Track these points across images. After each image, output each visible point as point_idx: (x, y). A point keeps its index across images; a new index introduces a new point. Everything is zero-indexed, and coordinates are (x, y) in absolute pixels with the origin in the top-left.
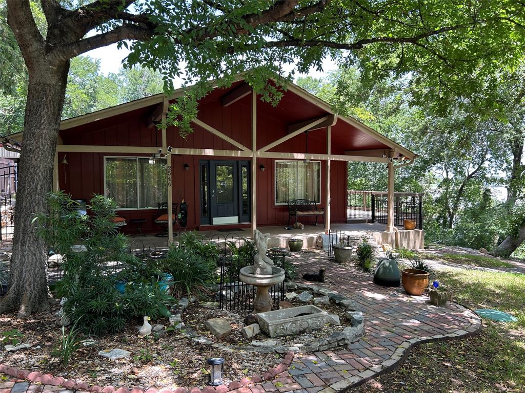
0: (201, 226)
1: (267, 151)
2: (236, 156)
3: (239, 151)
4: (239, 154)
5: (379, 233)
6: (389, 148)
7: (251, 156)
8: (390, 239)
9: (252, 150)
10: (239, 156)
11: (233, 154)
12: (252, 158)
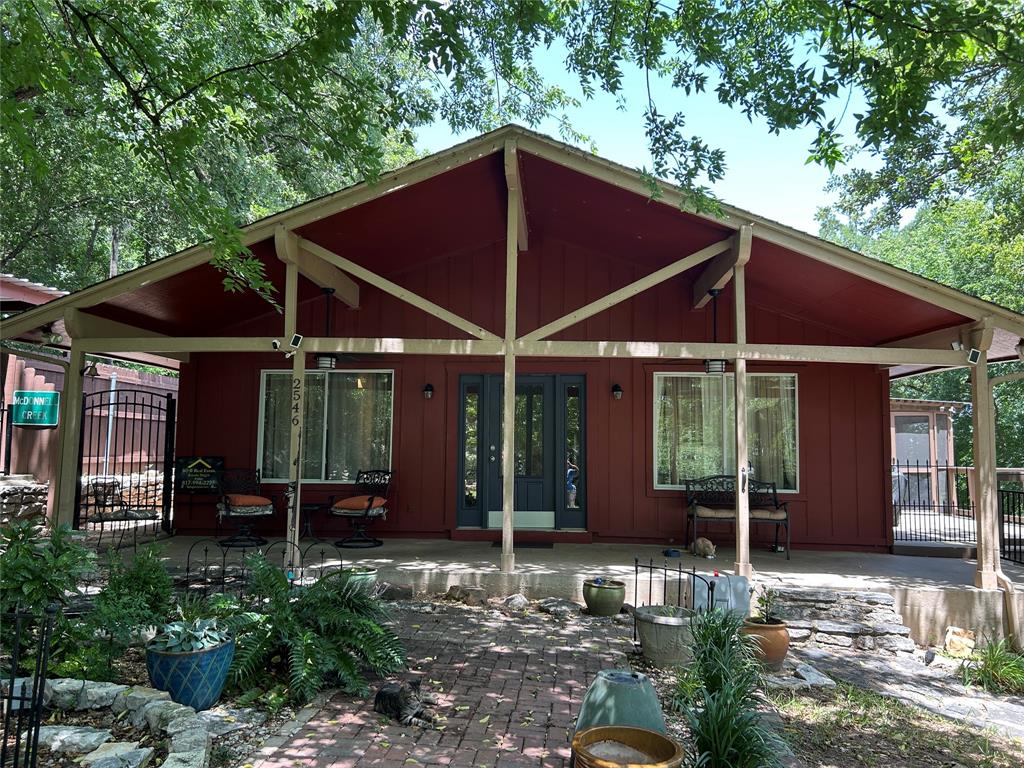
0: (461, 528)
1: (546, 339)
2: (461, 353)
3: (469, 341)
4: (468, 348)
5: (933, 589)
6: (969, 320)
7: (501, 353)
8: (979, 612)
9: (503, 337)
10: (468, 352)
11: (453, 348)
12: (503, 357)
